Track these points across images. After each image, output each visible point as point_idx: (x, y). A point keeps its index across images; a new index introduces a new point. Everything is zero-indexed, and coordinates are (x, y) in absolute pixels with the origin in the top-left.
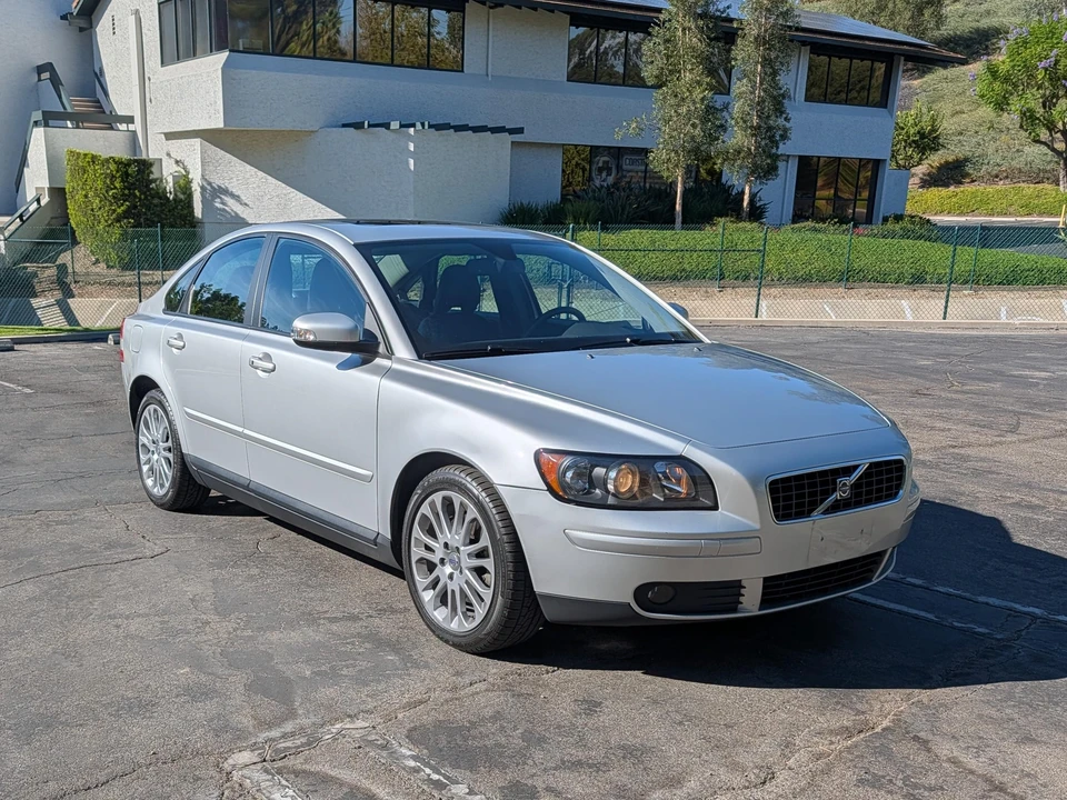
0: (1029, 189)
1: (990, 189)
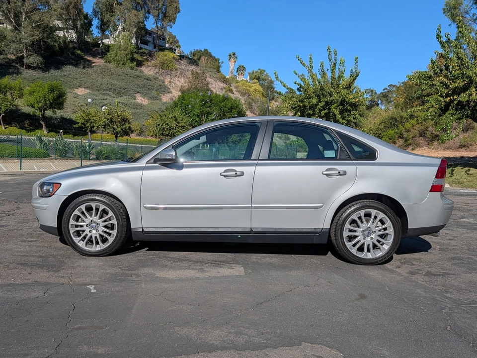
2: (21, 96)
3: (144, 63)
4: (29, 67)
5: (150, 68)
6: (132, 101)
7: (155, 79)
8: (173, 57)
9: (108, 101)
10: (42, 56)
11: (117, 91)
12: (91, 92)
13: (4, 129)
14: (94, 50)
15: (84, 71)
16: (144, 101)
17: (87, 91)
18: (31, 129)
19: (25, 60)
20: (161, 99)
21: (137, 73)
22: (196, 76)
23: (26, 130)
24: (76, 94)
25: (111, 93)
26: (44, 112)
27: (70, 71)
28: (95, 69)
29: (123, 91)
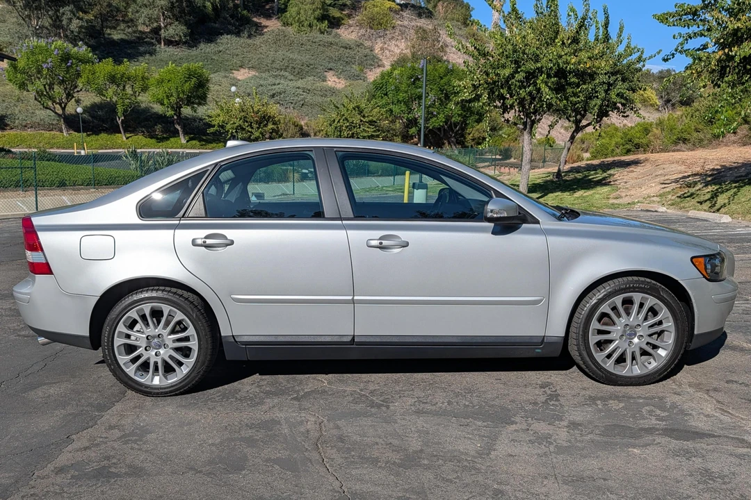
0: (47, 134)
1: (24, 133)
2: (145, 89)
3: (343, 22)
4: (169, 43)
5: (352, 28)
6: (319, 84)
7: (358, 46)
8: (390, 8)
9: (280, 86)
10: (187, 24)
11: (296, 70)
12: (257, 74)
13: (125, 139)
14: (267, 7)
15: (250, 41)
16: (340, 83)
17: (253, 73)
18: (164, 138)
19: (163, 33)
20: (366, 77)
21: (330, 39)
22: (423, 34)
23: (157, 139)
24: (234, 78)
25: (287, 74)
26: (180, 110)
27: (227, 43)
28: (266, 37)
29: (307, 69)
